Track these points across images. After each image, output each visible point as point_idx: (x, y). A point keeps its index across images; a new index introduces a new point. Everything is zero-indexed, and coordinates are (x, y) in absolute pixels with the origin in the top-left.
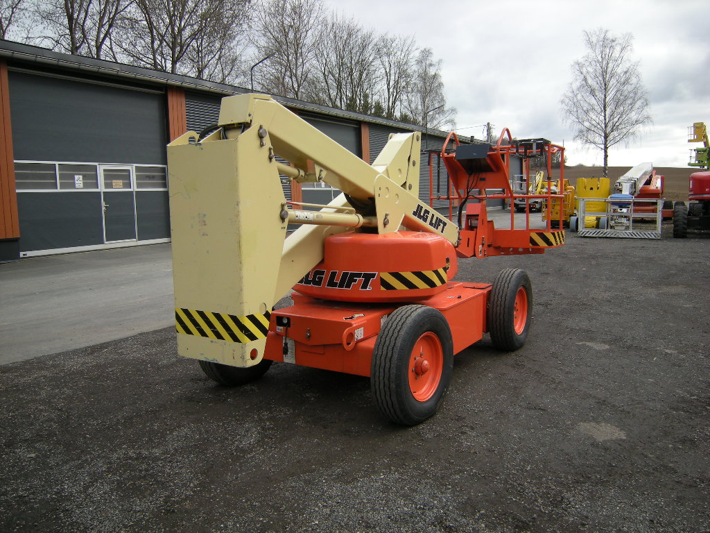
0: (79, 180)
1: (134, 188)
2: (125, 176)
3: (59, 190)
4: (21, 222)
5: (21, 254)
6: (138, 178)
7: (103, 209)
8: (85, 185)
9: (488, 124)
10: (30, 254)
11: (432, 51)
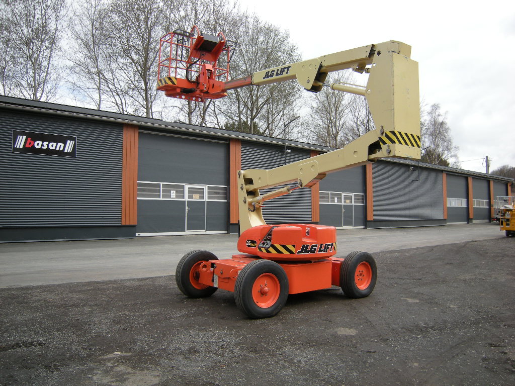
0: (173, 194)
1: (206, 199)
2: (201, 192)
3: (161, 199)
4: (138, 216)
5: (137, 235)
6: (209, 193)
7: (186, 211)
8: (177, 197)
9: (487, 157)
10: (142, 234)
11: (440, 106)
